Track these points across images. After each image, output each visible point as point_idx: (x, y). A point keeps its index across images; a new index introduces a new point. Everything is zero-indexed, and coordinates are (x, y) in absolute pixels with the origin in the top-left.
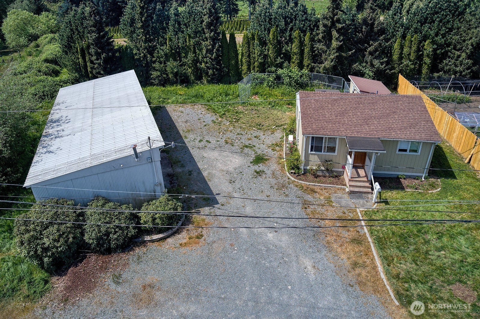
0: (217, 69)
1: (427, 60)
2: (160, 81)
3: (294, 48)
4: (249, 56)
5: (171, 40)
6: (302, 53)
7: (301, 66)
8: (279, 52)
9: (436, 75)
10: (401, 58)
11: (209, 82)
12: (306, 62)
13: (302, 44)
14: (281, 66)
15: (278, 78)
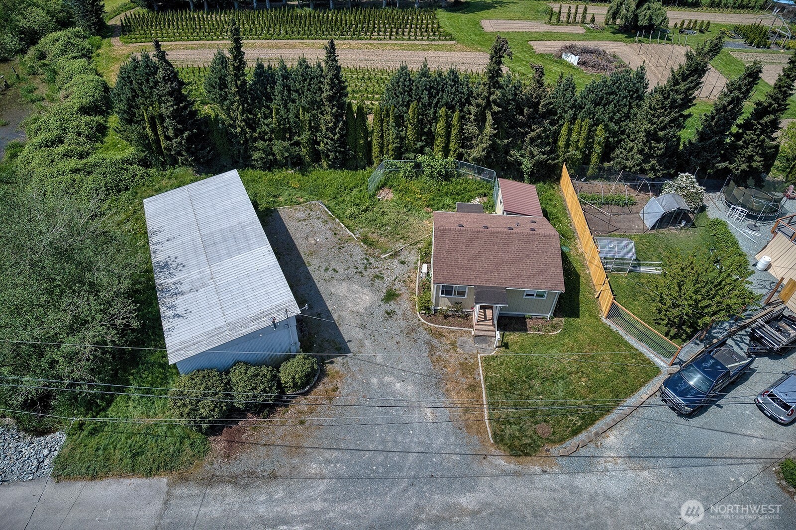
0: (340, 152)
1: (598, 149)
2: (264, 163)
3: (439, 128)
4: (382, 137)
5: (278, 113)
6: (448, 135)
7: (446, 152)
8: (419, 134)
9: (606, 165)
10: (567, 145)
11: (330, 167)
12: (453, 146)
13: (449, 126)
14: (421, 151)
15: (418, 166)
